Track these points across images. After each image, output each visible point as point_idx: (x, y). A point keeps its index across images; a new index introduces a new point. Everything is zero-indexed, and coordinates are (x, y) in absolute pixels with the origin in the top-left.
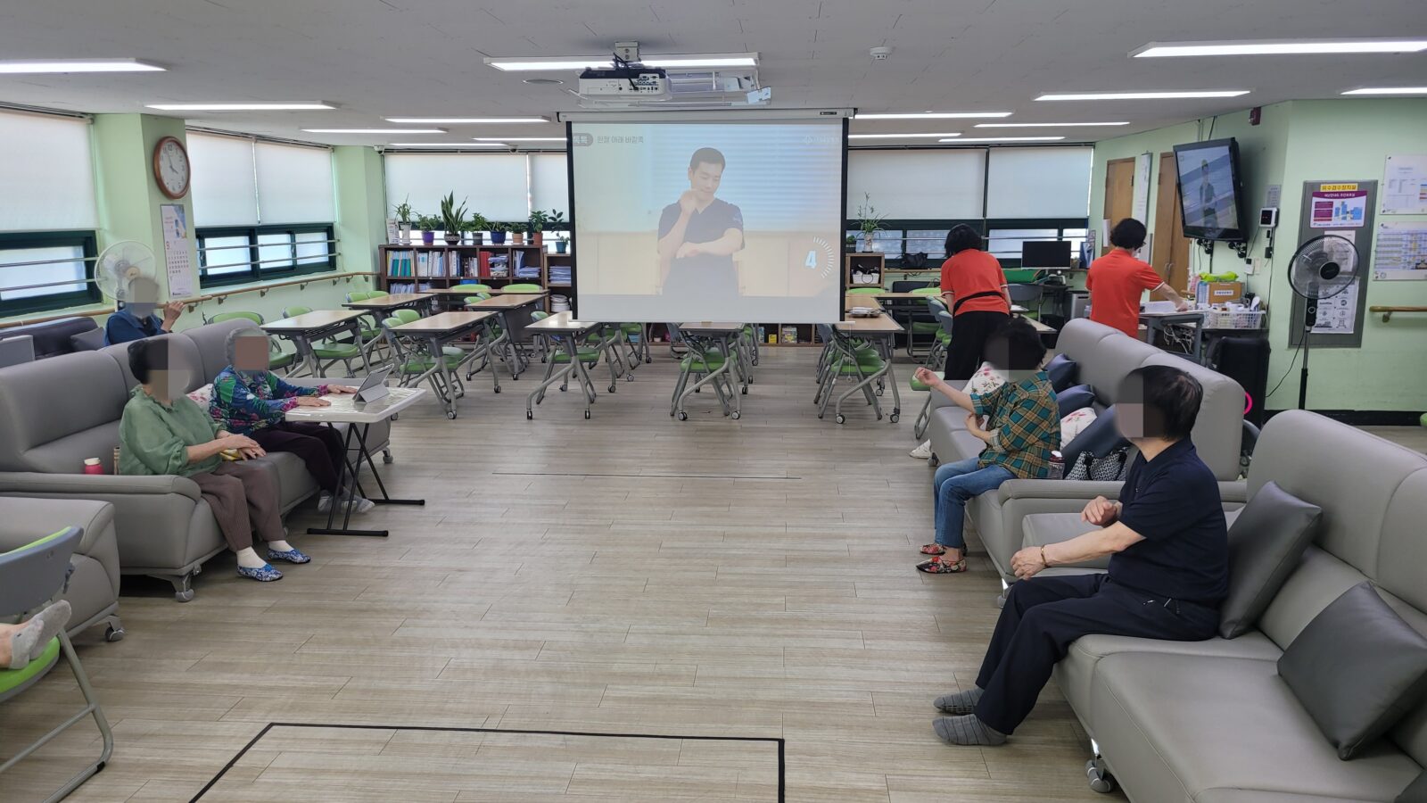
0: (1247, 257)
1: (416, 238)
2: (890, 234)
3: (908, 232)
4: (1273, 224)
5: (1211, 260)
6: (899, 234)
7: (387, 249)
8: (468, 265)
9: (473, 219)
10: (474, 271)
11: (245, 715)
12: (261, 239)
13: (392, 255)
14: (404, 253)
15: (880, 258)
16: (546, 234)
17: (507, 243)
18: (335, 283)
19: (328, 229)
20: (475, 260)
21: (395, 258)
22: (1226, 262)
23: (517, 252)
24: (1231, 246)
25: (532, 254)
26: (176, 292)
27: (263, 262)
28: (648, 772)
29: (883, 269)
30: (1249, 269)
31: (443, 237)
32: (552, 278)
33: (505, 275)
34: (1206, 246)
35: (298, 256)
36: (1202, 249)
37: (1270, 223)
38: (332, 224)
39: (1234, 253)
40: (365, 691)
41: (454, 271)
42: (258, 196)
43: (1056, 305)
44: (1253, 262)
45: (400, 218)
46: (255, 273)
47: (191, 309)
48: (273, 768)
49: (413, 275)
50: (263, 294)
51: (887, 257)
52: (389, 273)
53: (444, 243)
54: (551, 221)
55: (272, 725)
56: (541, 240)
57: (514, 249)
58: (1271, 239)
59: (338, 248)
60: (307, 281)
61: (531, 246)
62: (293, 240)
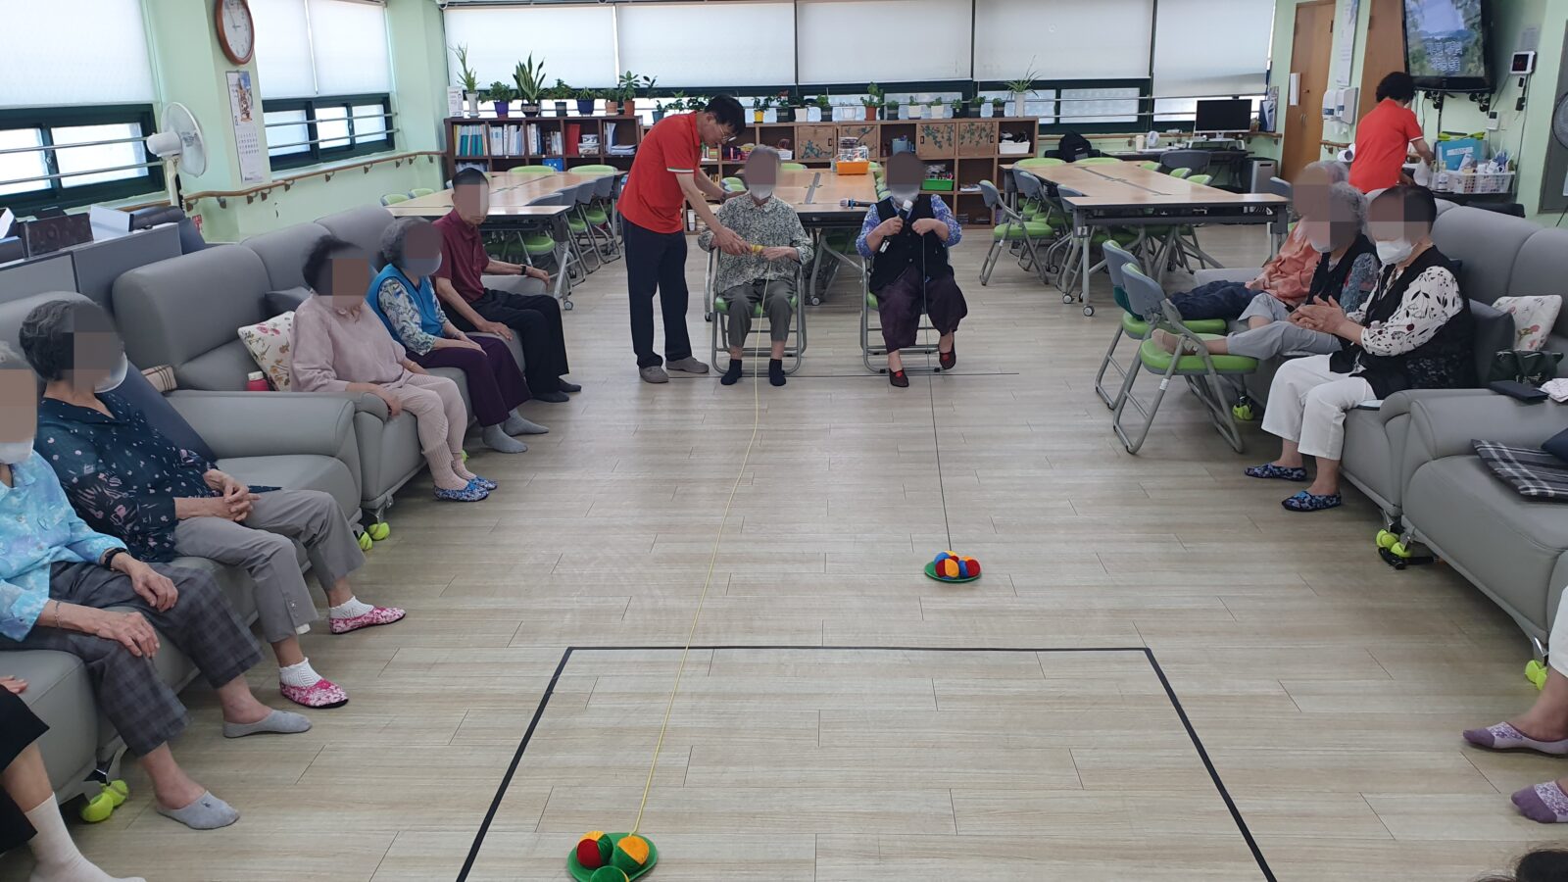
0: (1490, 111)
1: (488, 110)
2: (1042, 94)
3: (1063, 91)
4: (1529, 69)
5: (1440, 115)
6: (1052, 93)
7: (453, 123)
8: (550, 140)
9: (557, 85)
10: (557, 147)
11: (536, 640)
12: (320, 113)
13: (460, 130)
14: (474, 127)
15: (1034, 122)
16: (639, 102)
17: (596, 114)
18: (398, 165)
19: (384, 100)
20: (559, 134)
21: (465, 133)
22: (1461, 116)
23: (608, 125)
24: (1472, 99)
25: (626, 126)
26: (249, 176)
27: (323, 141)
28: (1015, 687)
29: (1037, 136)
30: (1493, 124)
31: (520, 108)
33: (596, 152)
34: (1434, 99)
35: (356, 133)
36: (1430, 103)
37: (1525, 70)
38: (388, 94)
39: (1476, 105)
40: (655, 611)
41: (534, 149)
42: (313, 63)
43: (1232, 174)
44: (1498, 116)
45: (465, 88)
46: (315, 154)
47: (264, 197)
48: (599, 694)
49: (486, 153)
50: (328, 178)
51: (1041, 121)
52: (457, 153)
53: (522, 115)
54: (645, 86)
55: (570, 650)
56: (634, 109)
57: (605, 120)
58: (1525, 87)
59: (397, 123)
60: (371, 163)
61: (622, 117)
62: (350, 113)
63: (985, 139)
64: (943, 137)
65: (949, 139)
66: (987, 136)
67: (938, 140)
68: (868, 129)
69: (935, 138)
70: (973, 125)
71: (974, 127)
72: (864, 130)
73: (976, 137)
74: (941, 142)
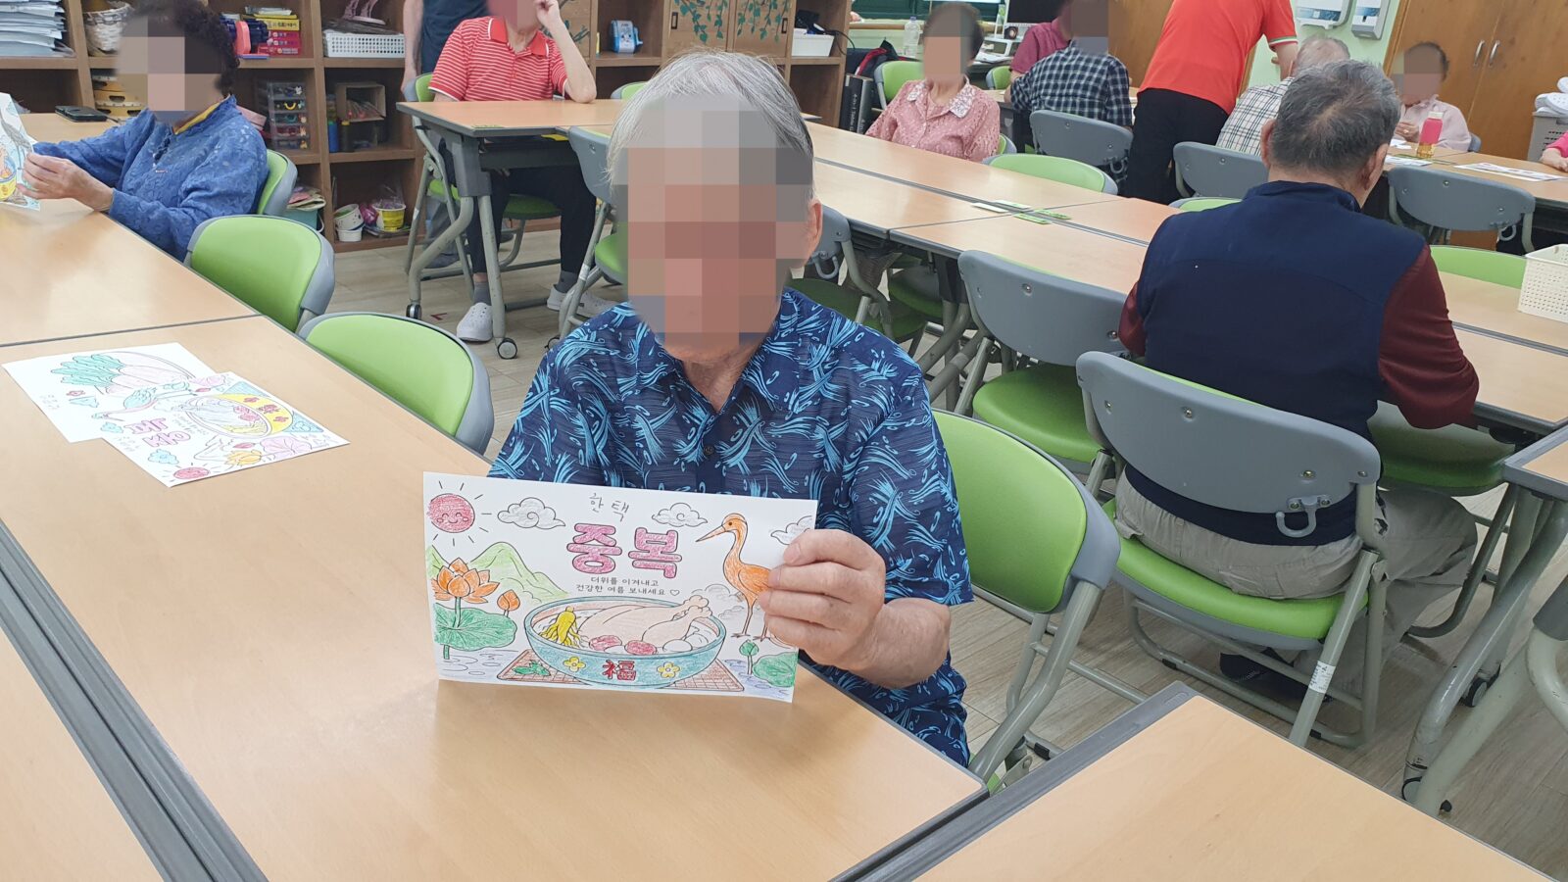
63: (774, 24)
64: (709, 17)
65: (719, 23)
66: (778, 19)
67: (702, 21)
69: (696, 17)
73: (762, 21)
74: (706, 26)
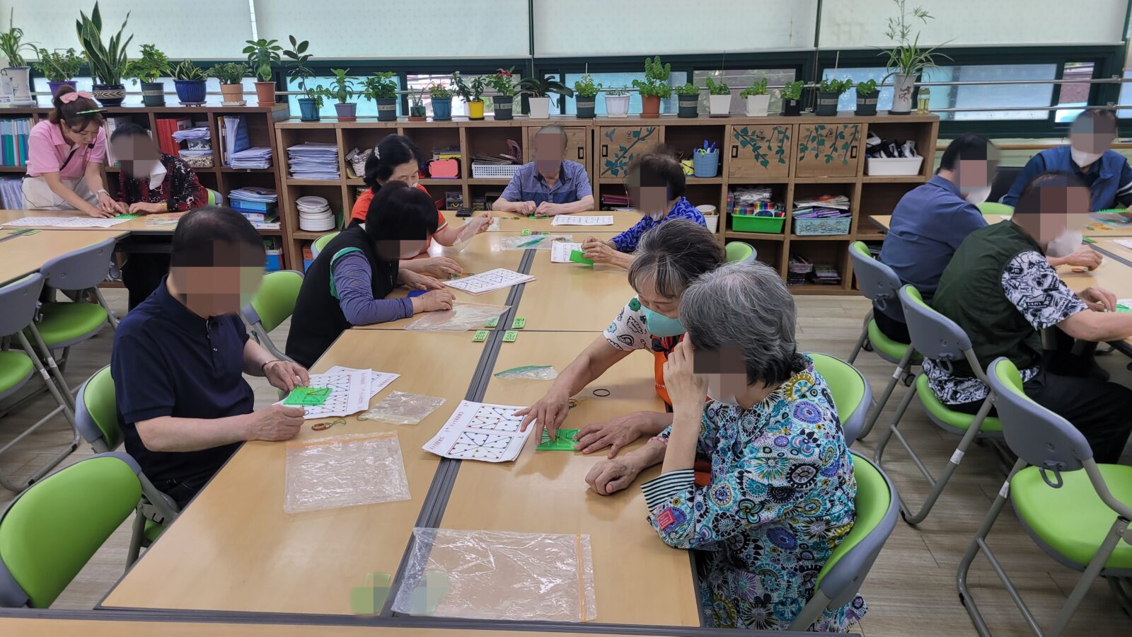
3: (964, 69)
9: (141, 56)
15: (931, 125)
17: (210, 102)
21: (7, 132)
23: (226, 120)
29: (933, 145)
32: (292, 170)
54: (286, 58)
57: (219, 114)
63: (843, 151)
64: (770, 148)
65: (781, 151)
66: (845, 146)
67: (761, 152)
68: (644, 132)
69: (756, 148)
70: (823, 128)
71: (824, 132)
72: (636, 134)
73: (827, 148)
74: (767, 155)
